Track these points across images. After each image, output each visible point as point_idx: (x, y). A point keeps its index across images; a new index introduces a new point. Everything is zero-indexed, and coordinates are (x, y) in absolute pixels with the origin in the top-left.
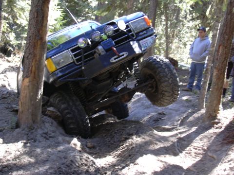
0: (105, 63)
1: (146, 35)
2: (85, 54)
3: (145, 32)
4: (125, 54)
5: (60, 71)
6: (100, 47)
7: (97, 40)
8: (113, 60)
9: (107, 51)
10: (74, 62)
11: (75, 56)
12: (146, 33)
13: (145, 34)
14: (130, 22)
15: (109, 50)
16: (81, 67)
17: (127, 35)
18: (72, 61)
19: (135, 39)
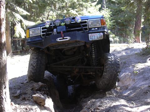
0: (53, 40)
1: (96, 31)
3: (97, 29)
4: (68, 38)
5: (30, 39)
6: (55, 30)
8: (58, 40)
9: (58, 33)
11: (43, 32)
14: (88, 20)
16: (43, 40)
17: (81, 28)
18: (40, 34)
19: (86, 32)
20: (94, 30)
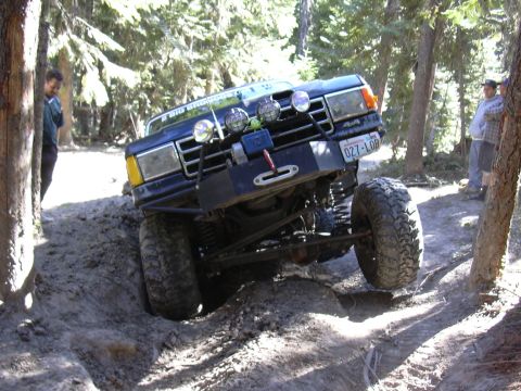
0: (241, 186)
1: (357, 130)
2: (207, 158)
3: (358, 121)
4: (292, 170)
5: (148, 188)
6: (237, 147)
7: (236, 130)
8: (259, 180)
9: (250, 157)
10: (182, 171)
11: (187, 157)
12: (359, 125)
13: (356, 125)
14: (326, 96)
15: (255, 156)
16: (194, 184)
17: (311, 125)
18: (180, 167)
19: (330, 135)
20: (352, 127)
